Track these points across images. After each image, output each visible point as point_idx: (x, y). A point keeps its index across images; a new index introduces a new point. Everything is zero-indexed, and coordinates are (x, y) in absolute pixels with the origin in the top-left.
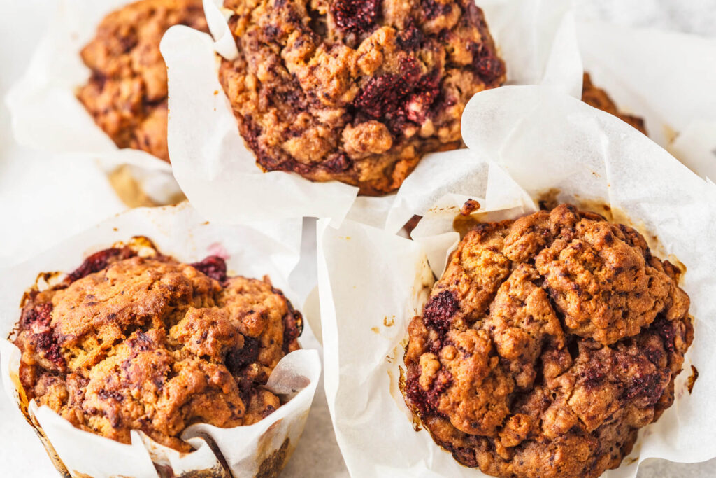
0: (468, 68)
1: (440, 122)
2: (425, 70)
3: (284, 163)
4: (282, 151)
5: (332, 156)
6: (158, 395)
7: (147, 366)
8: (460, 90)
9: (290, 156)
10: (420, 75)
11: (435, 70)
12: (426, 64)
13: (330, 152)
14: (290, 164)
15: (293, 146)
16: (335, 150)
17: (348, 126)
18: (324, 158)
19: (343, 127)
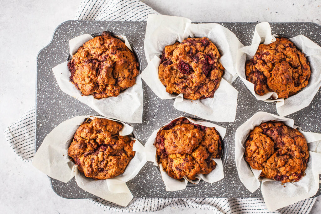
0: (205, 48)
1: (215, 57)
2: (203, 58)
3: (213, 93)
4: (210, 93)
5: (215, 83)
6: (189, 172)
7: (187, 167)
8: (209, 51)
9: (212, 91)
10: (205, 60)
11: (204, 55)
12: (202, 58)
13: (214, 83)
14: (213, 91)
15: (210, 90)
16: (214, 82)
17: (210, 78)
18: (215, 84)
19: (210, 79)
